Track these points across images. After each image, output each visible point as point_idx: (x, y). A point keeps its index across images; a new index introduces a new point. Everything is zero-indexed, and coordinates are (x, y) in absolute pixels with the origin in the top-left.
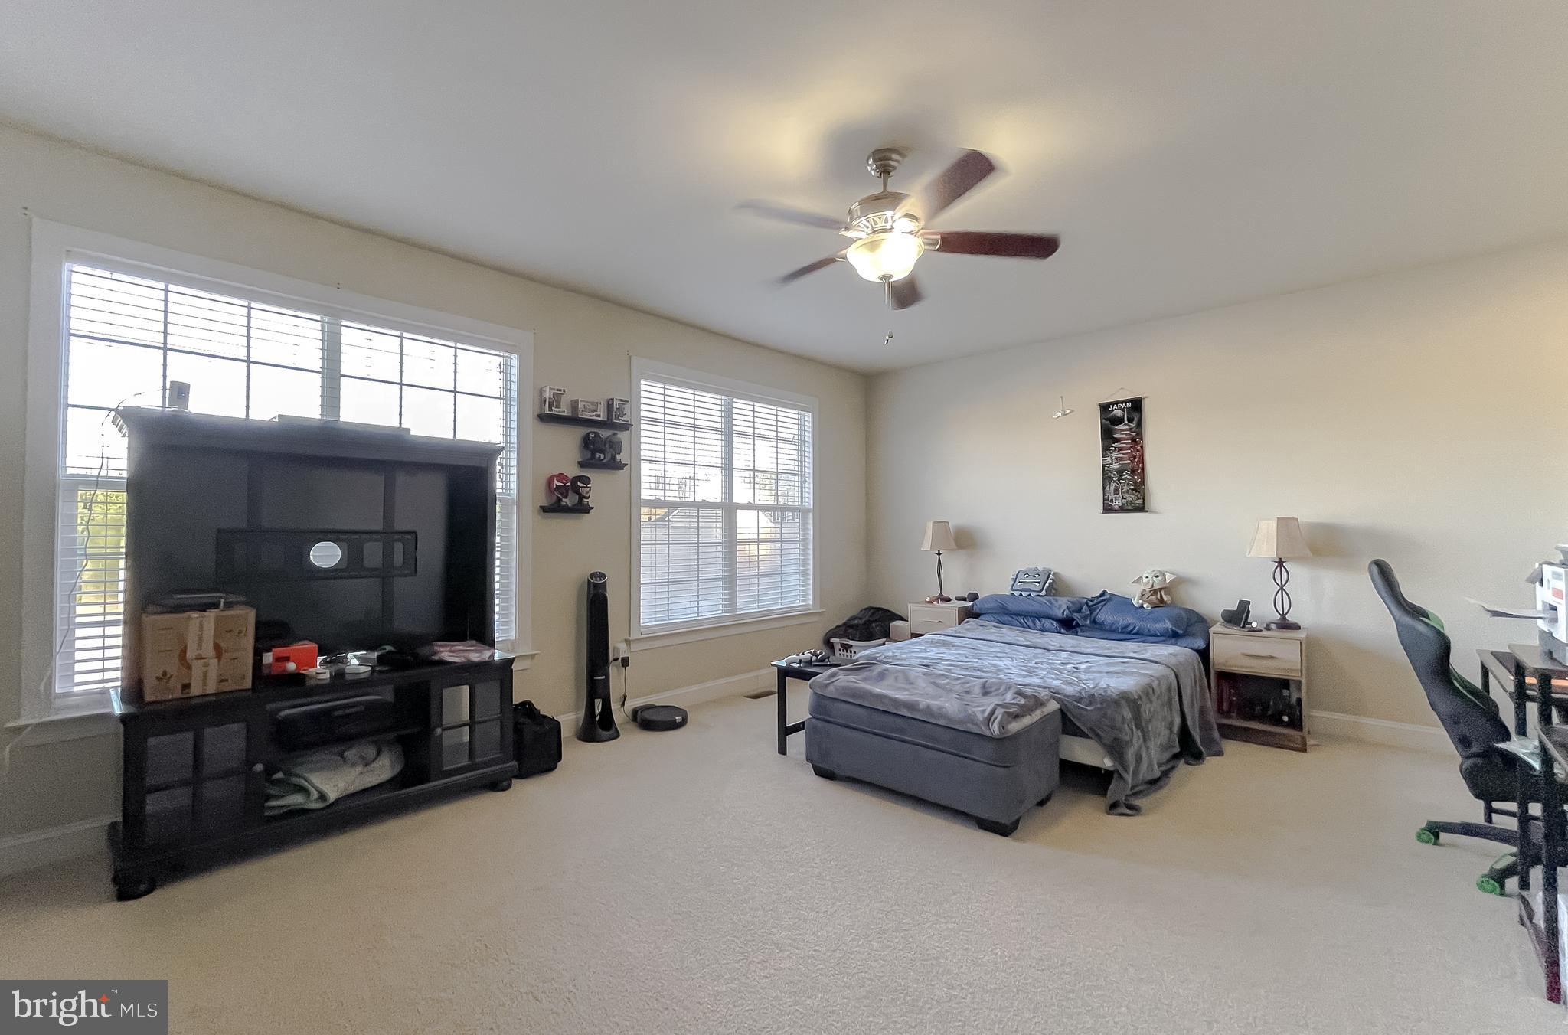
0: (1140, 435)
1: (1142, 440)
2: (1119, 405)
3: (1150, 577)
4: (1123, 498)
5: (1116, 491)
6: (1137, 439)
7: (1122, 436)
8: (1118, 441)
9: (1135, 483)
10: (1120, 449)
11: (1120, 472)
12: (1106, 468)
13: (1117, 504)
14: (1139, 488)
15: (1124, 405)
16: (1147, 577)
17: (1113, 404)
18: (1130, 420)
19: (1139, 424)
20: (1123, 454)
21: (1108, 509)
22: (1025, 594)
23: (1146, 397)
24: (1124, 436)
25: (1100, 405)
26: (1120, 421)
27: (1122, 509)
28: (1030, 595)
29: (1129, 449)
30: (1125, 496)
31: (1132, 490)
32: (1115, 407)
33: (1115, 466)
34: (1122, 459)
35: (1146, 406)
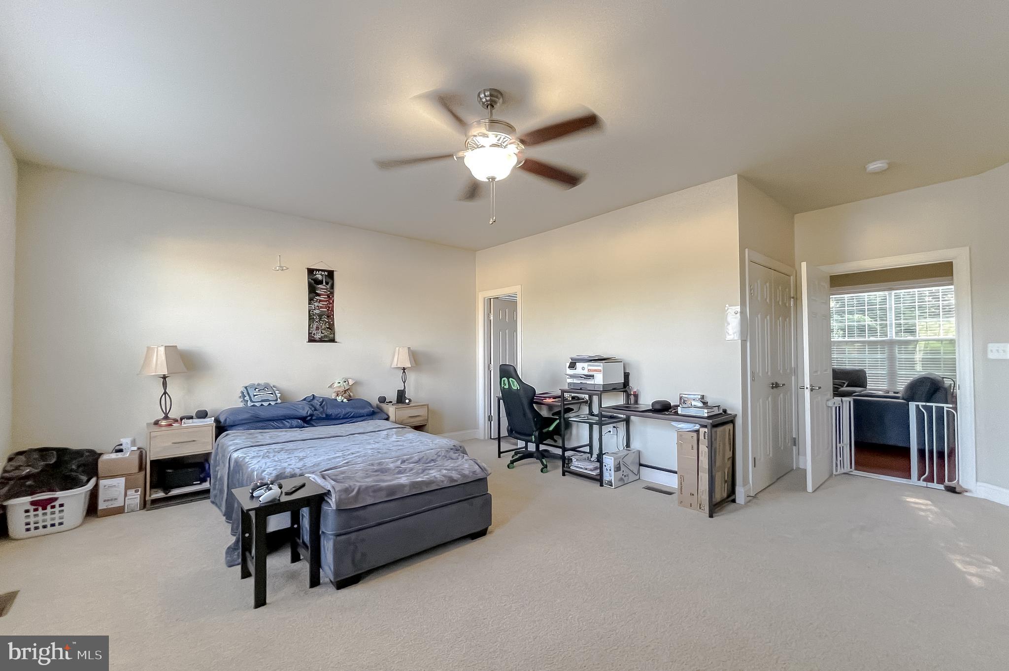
0: (332, 293)
1: (333, 297)
2: (320, 272)
3: (341, 383)
4: (322, 333)
5: (317, 328)
6: (330, 295)
7: (321, 292)
8: (319, 295)
9: (329, 323)
10: (320, 301)
11: (320, 316)
12: (311, 312)
13: (318, 337)
14: (331, 327)
15: (323, 273)
16: (339, 383)
17: (317, 270)
18: (327, 283)
19: (332, 287)
20: (322, 304)
21: (311, 340)
22: (266, 404)
23: (336, 271)
24: (323, 293)
25: (308, 269)
26: (321, 282)
27: (321, 340)
28: (270, 404)
29: (326, 301)
30: (323, 331)
31: (328, 328)
32: (317, 273)
33: (317, 312)
34: (321, 307)
35: (336, 276)
